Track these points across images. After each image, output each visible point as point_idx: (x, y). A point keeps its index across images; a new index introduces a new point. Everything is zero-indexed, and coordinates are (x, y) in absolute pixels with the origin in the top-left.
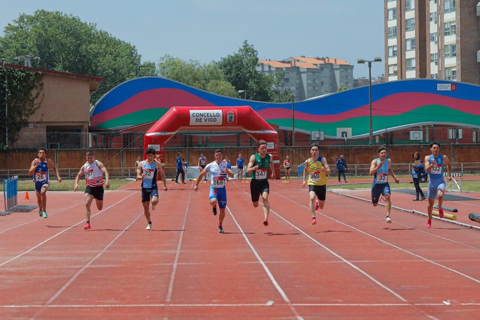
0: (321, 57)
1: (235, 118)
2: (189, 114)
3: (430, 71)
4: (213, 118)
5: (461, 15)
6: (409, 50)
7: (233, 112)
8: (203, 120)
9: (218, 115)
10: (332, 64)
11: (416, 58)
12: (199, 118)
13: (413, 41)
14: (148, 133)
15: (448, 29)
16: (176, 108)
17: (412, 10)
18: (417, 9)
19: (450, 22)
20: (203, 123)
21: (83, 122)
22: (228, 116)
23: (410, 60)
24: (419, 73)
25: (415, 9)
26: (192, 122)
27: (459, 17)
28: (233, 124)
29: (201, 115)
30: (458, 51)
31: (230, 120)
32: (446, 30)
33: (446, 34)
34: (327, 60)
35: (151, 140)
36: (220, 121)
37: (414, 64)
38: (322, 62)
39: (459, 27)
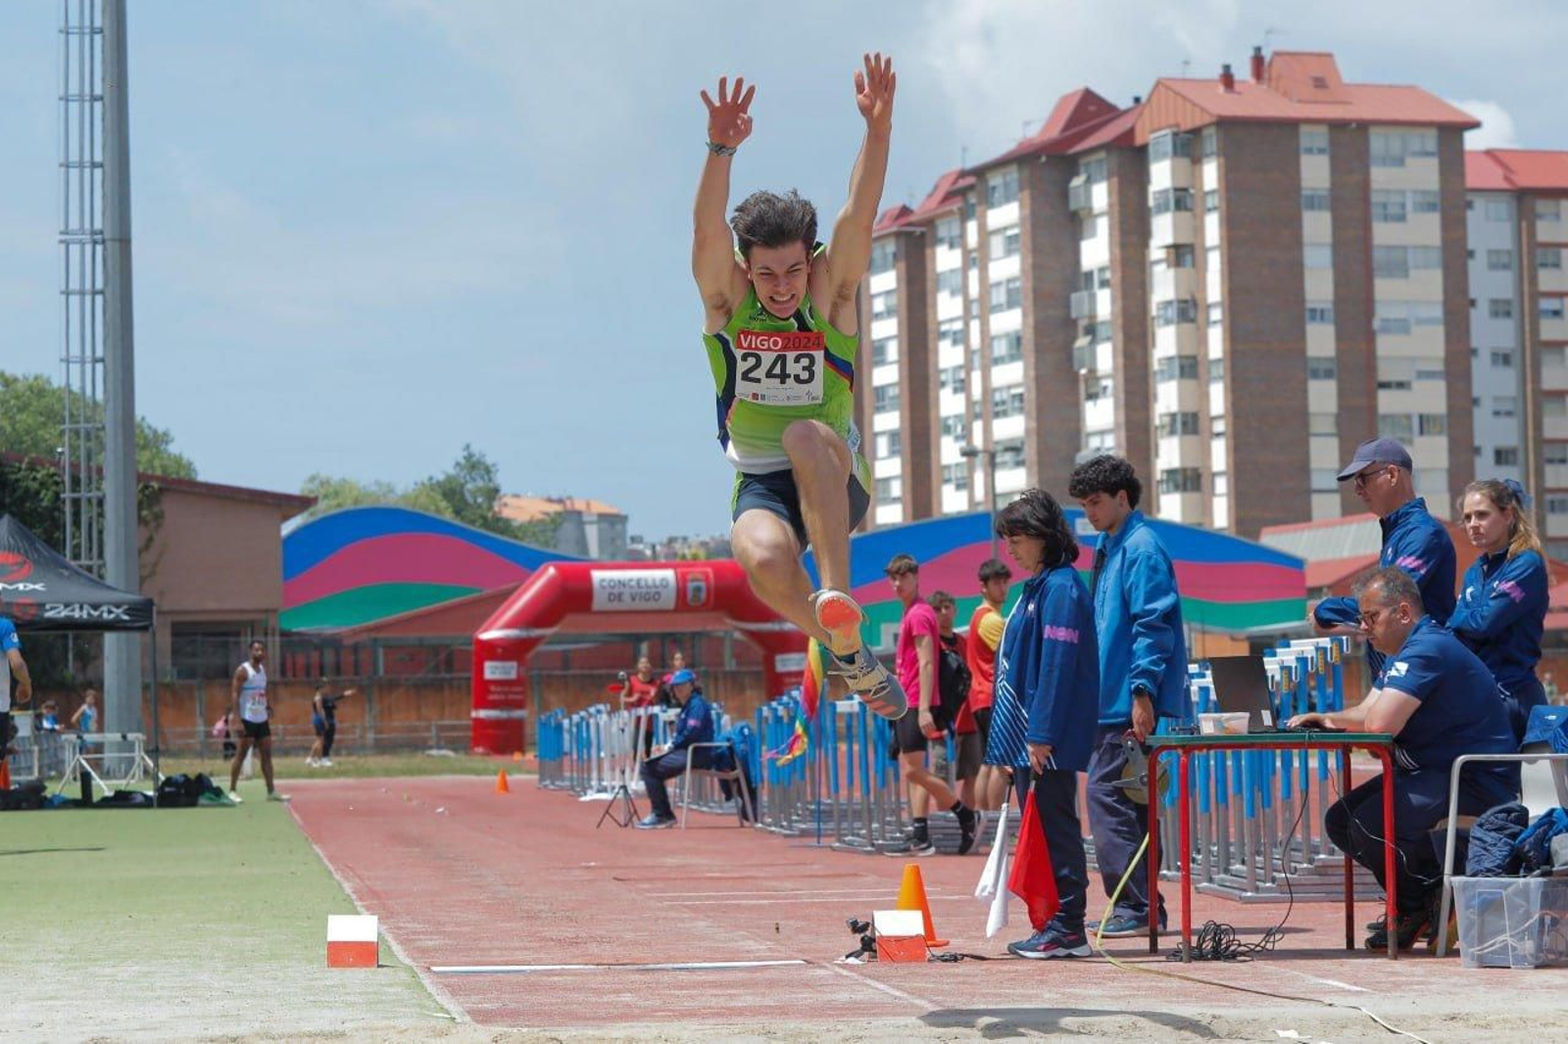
0: (555, 496)
1: (708, 590)
2: (588, 579)
3: (940, 504)
4: (653, 592)
5: (1037, 369)
6: (884, 459)
7: (700, 576)
8: (626, 598)
9: (664, 583)
10: (579, 513)
11: (902, 477)
12: (616, 591)
13: (893, 436)
14: (486, 630)
15: (1003, 403)
16: (556, 567)
17: (891, 363)
18: (905, 360)
19: (1009, 387)
20: (627, 604)
21: (266, 611)
22: (691, 586)
23: (887, 480)
24: (910, 510)
25: (899, 362)
26: (599, 602)
27: (1032, 373)
28: (704, 607)
29: (622, 583)
30: (1030, 452)
31: (694, 596)
32: (997, 404)
33: (997, 415)
34: (568, 503)
35: (490, 650)
36: (669, 601)
37: (896, 489)
38: (558, 508)
39: (1033, 395)
